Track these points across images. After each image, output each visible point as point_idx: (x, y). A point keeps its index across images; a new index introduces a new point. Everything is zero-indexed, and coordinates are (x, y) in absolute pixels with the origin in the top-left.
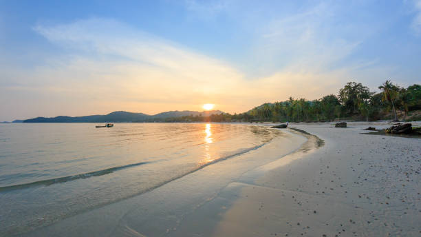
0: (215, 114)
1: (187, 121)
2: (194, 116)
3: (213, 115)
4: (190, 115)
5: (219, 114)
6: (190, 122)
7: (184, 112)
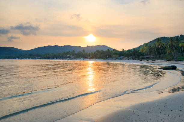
0: (100, 49)
1: (69, 58)
2: (76, 52)
3: (98, 51)
4: (72, 50)
5: (105, 50)
6: (71, 59)
7: (65, 47)
